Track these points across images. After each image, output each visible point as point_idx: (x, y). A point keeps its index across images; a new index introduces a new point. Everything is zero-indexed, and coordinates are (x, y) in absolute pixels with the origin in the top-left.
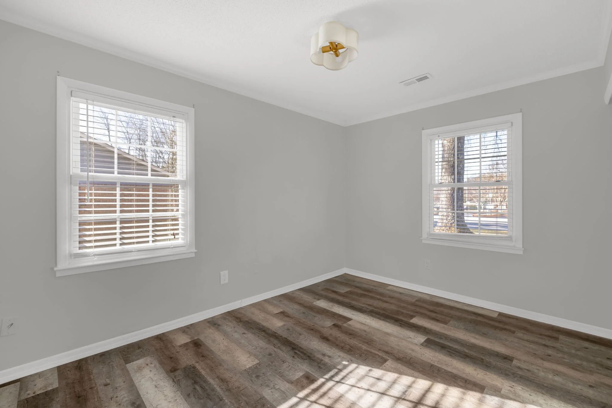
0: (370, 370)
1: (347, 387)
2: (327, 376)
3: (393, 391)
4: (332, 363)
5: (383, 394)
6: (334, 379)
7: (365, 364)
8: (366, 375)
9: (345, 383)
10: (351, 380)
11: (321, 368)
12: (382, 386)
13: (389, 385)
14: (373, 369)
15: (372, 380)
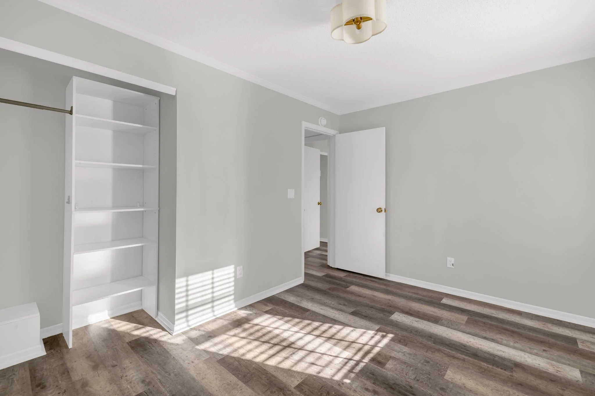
0: (319, 373)
1: (341, 356)
2: (362, 365)
3: (302, 355)
4: (362, 379)
5: (312, 352)
6: (355, 362)
7: (324, 380)
8: (324, 367)
9: (343, 359)
10: (338, 361)
11: (371, 373)
12: (310, 359)
13: (304, 360)
14: (315, 374)
15: (319, 363)
